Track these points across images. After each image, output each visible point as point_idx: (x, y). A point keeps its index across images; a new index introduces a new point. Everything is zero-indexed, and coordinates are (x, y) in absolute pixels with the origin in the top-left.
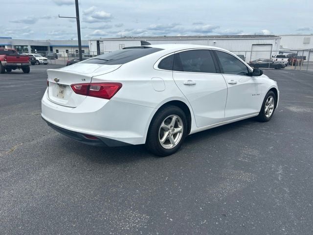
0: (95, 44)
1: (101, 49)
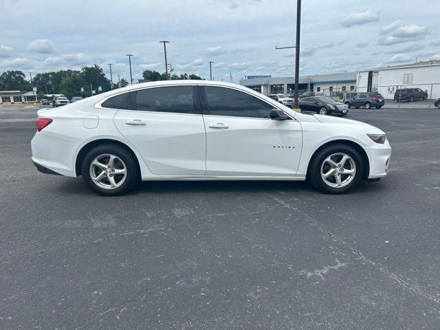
0: (366, 76)
1: (374, 83)
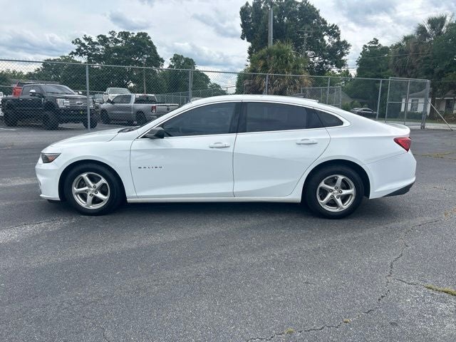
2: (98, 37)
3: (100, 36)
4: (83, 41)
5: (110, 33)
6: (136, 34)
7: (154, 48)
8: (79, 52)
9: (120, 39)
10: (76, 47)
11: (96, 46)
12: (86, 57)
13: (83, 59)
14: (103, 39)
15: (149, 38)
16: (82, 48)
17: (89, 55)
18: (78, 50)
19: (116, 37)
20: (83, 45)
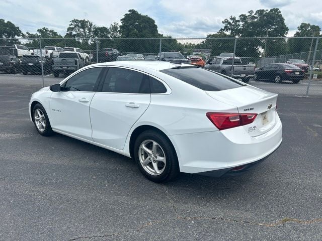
2: (240, 16)
3: (242, 15)
4: (230, 20)
5: (249, 12)
6: (269, 10)
7: (282, 19)
8: (226, 28)
9: (257, 16)
10: (224, 25)
11: (238, 23)
12: (230, 31)
13: (228, 33)
14: (243, 18)
15: (280, 12)
16: (228, 26)
17: (232, 30)
18: (225, 27)
19: (253, 14)
20: (229, 23)
